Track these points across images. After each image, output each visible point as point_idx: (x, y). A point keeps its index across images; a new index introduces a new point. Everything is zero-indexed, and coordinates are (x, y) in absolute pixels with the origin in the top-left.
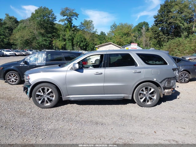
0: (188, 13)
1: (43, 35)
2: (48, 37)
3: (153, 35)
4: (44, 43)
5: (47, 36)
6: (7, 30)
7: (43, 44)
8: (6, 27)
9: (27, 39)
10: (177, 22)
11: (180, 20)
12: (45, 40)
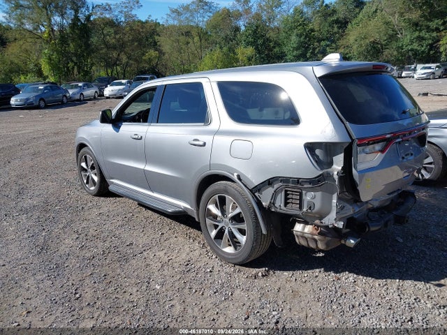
1: (416, 25)
2: (429, 29)
4: (415, 46)
5: (428, 27)
6: (335, 26)
7: (412, 50)
8: (333, 21)
9: (374, 42)
12: (420, 39)
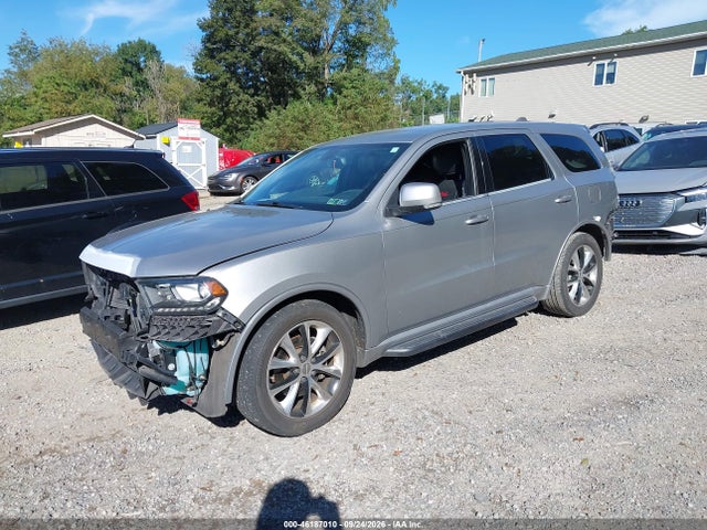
0: (312, 21)
3: (208, 91)
10: (284, 48)
11: (290, 44)
